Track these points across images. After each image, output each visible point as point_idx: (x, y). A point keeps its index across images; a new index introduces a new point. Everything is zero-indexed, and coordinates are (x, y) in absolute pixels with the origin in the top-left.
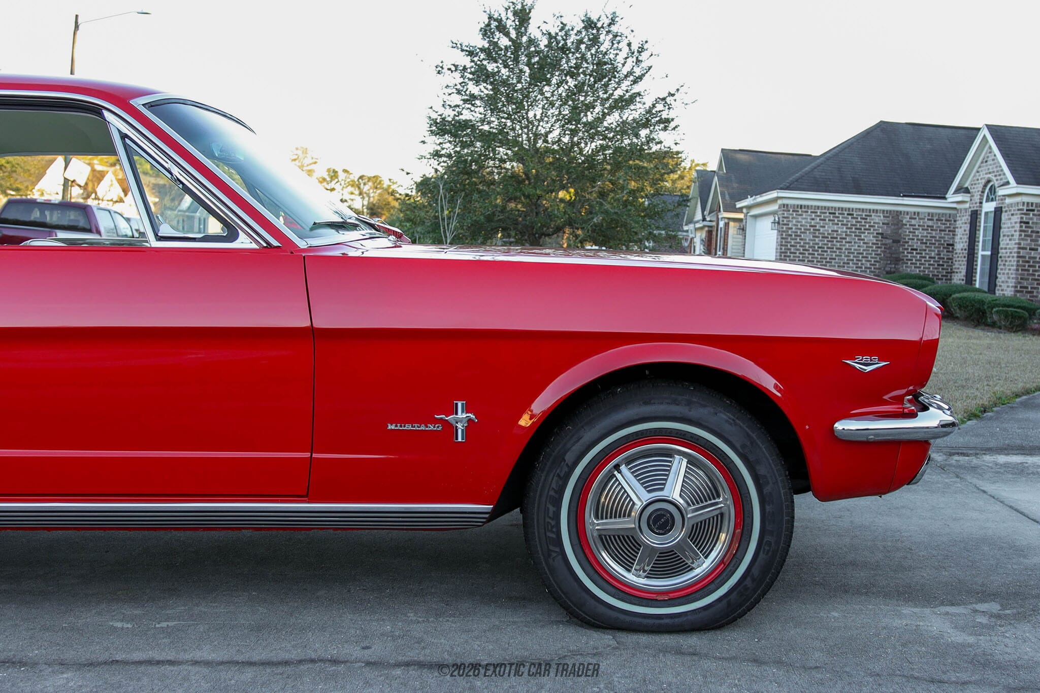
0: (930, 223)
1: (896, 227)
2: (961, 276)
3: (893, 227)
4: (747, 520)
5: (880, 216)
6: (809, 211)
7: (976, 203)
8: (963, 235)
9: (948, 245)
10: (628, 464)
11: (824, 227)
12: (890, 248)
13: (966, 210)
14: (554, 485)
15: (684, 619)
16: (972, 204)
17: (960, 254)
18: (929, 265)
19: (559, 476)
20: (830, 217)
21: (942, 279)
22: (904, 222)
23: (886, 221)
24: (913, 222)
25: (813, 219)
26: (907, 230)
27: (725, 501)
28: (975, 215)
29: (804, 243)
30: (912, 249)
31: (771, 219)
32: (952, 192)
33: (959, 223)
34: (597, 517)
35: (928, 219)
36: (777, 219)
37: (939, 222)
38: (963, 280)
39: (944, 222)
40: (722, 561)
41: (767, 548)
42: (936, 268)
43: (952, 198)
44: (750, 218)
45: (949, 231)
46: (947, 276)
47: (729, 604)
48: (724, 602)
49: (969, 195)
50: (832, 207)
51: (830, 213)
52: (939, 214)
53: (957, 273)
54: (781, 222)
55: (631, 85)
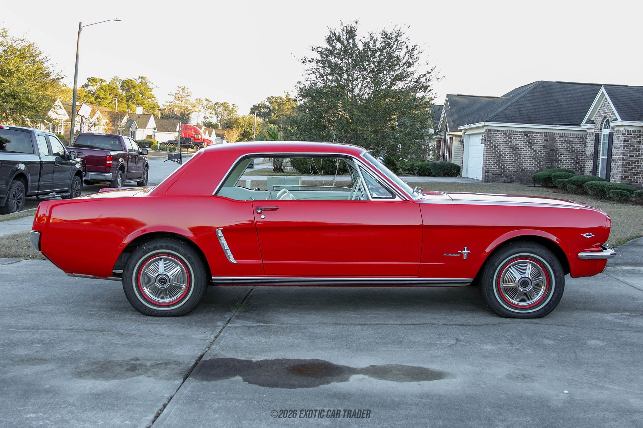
0: (571, 139)
1: (552, 142)
2: (590, 170)
3: (550, 142)
4: (551, 284)
5: (543, 136)
6: (503, 133)
7: (598, 129)
8: (591, 147)
9: (581, 151)
10: (513, 266)
11: (511, 142)
12: (548, 154)
13: (592, 133)
14: (491, 272)
15: (531, 314)
16: (596, 129)
17: (589, 157)
18: (571, 163)
19: (493, 270)
20: (514, 136)
21: (579, 171)
22: (556, 139)
23: (546, 139)
24: (562, 139)
25: (505, 138)
26: (558, 144)
27: (543, 278)
28: (597, 136)
29: (500, 151)
30: (561, 154)
31: (480, 137)
32: (584, 123)
33: (588, 140)
34: (503, 283)
35: (570, 137)
36: (484, 138)
37: (577, 139)
38: (591, 172)
39: (579, 139)
40: (543, 296)
41: (557, 292)
42: (575, 165)
43: (584, 126)
44: (466, 135)
45: (582, 144)
46: (581, 169)
47: (545, 310)
48: (544, 309)
49: (594, 125)
50: (515, 131)
51: (514, 134)
52: (576, 134)
53: (587, 168)
54: (486, 140)
55: (407, 68)
